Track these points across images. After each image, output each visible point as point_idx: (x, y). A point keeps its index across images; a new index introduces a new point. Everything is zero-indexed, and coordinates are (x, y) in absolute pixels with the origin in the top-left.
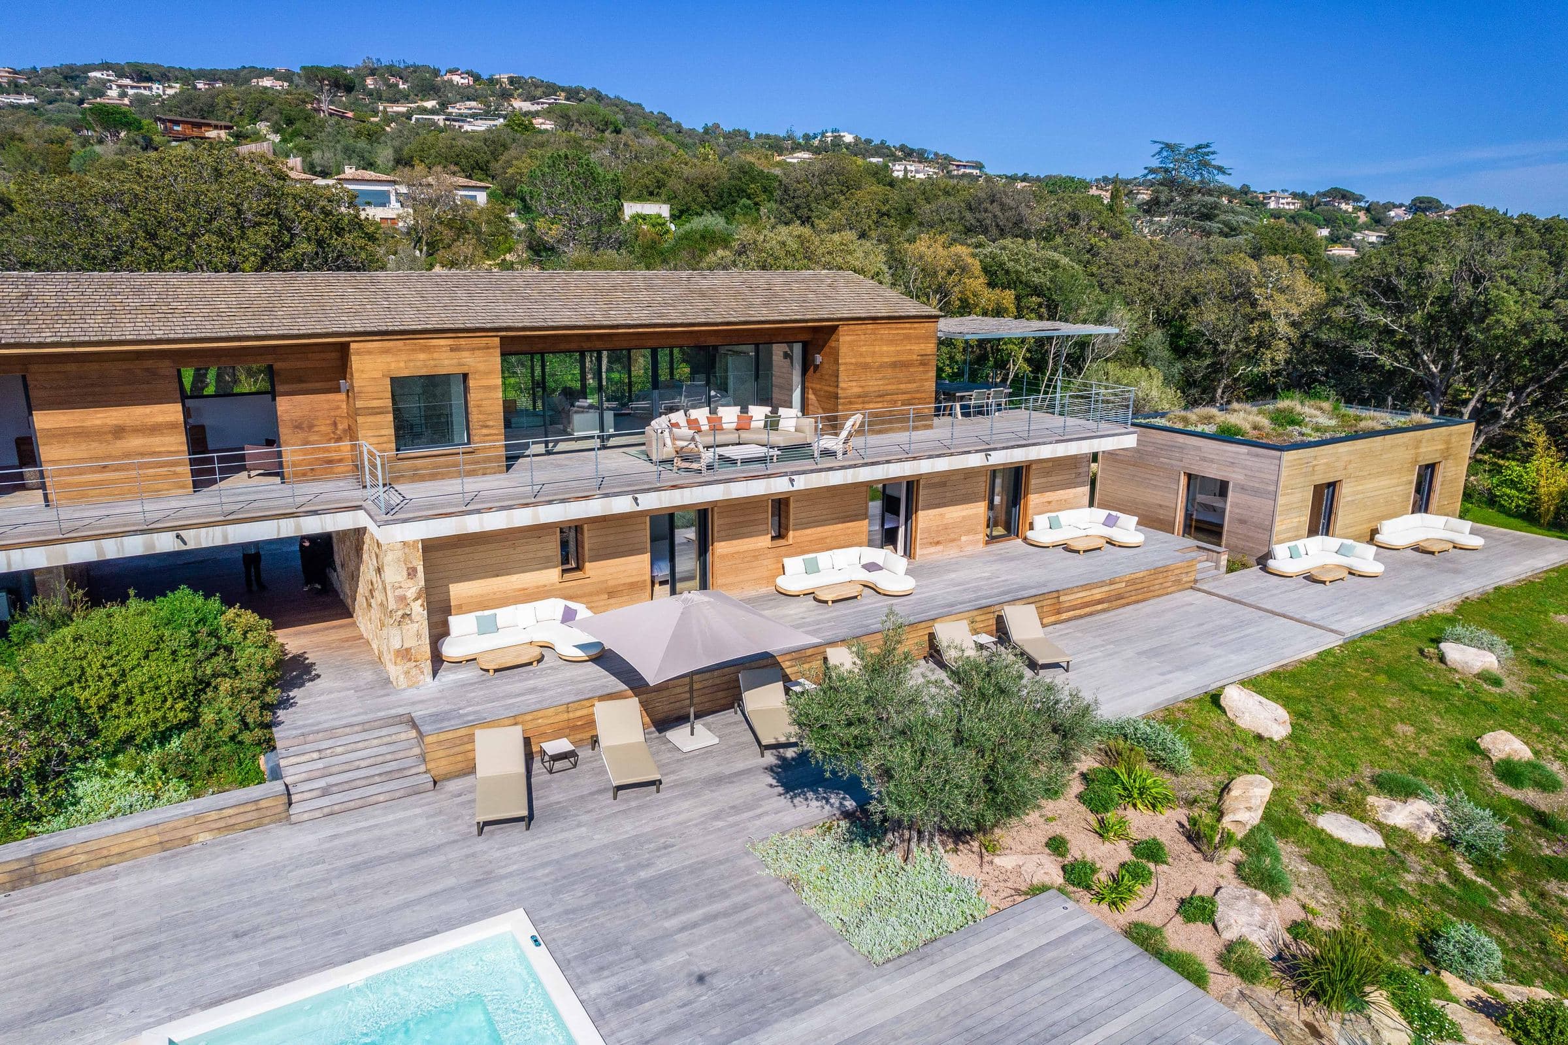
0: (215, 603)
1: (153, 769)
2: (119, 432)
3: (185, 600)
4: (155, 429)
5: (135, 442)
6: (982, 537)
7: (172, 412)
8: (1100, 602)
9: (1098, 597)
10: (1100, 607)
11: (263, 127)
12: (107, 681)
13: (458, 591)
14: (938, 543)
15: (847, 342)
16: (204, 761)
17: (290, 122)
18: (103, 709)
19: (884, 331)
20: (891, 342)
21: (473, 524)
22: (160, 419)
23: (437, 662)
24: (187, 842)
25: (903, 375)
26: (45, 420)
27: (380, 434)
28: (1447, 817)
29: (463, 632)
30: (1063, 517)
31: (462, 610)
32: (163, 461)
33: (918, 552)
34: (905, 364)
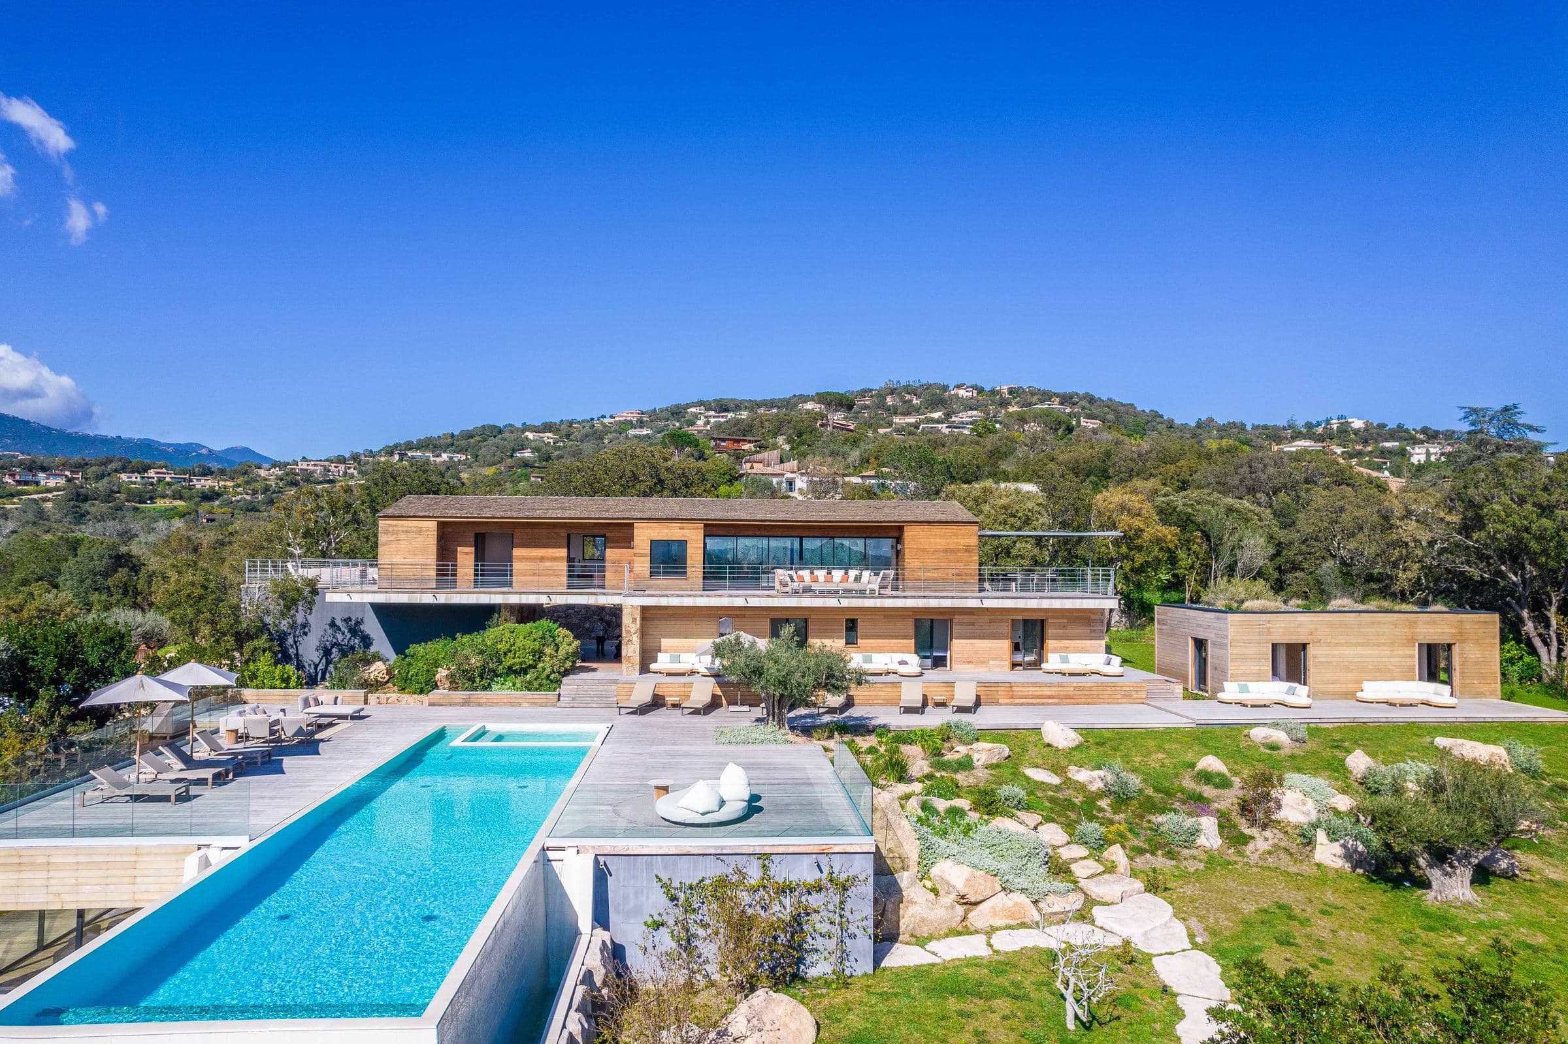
0: (556, 626)
1: (518, 685)
2: (542, 559)
3: (545, 623)
4: (555, 559)
5: (548, 564)
6: (1008, 664)
7: (563, 552)
8: (1050, 697)
9: (1049, 693)
10: (1050, 701)
11: (781, 440)
12: (509, 643)
13: (665, 642)
14: (970, 662)
16: (536, 684)
17: (800, 435)
18: (505, 654)
19: (937, 530)
20: (941, 537)
22: (558, 555)
23: (644, 669)
24: (519, 704)
25: (952, 557)
26: (517, 552)
27: (643, 566)
28: (1110, 778)
29: (663, 662)
30: (1072, 657)
31: (666, 652)
32: (554, 572)
33: (955, 666)
34: (954, 551)
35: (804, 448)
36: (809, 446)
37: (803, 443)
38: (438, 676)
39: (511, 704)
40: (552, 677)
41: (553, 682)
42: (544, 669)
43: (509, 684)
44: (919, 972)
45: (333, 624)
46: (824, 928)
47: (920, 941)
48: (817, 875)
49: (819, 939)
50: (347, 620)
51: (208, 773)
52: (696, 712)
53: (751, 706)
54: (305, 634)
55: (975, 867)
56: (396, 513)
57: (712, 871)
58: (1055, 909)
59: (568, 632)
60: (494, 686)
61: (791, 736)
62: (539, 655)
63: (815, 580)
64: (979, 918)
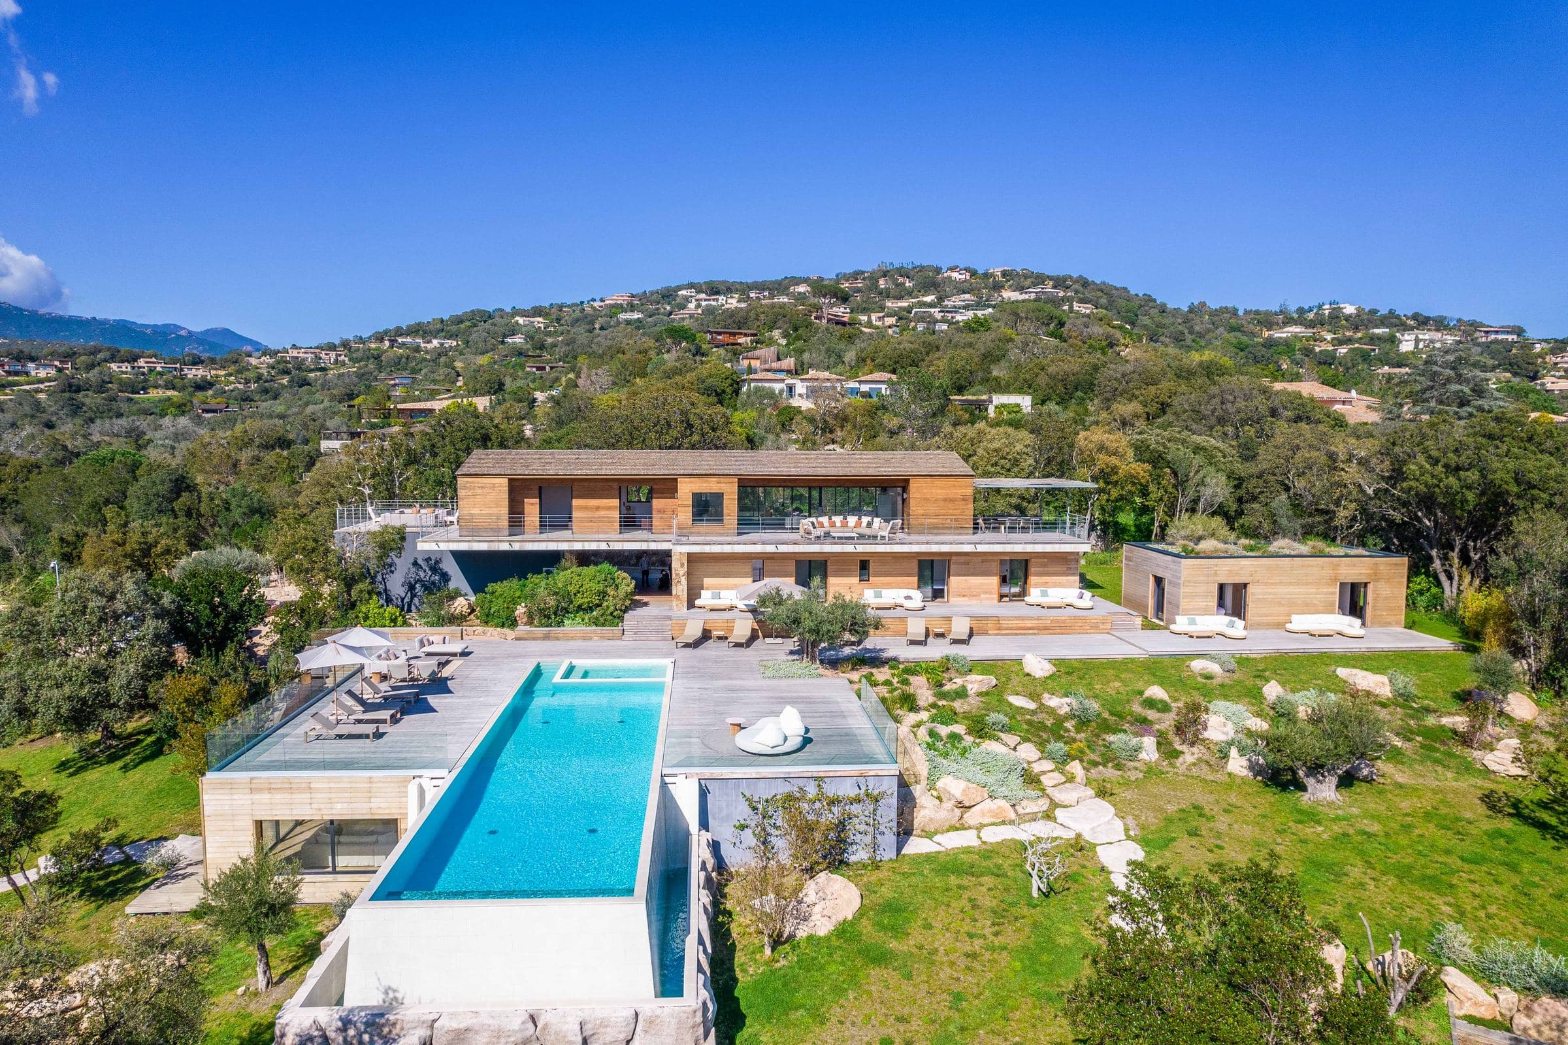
0: (615, 569)
1: (586, 620)
2: (598, 508)
3: (606, 566)
4: (609, 508)
5: (603, 513)
6: (996, 596)
7: (615, 502)
8: (1030, 629)
9: (1030, 625)
10: (1031, 632)
11: (776, 334)
12: (578, 585)
13: (707, 581)
14: (964, 596)
15: (914, 485)
16: (602, 620)
17: (796, 329)
18: (575, 595)
19: (938, 482)
20: (942, 488)
21: (707, 549)
22: (611, 504)
23: (691, 605)
24: (591, 638)
25: (951, 505)
26: (576, 502)
27: (685, 515)
28: (1075, 705)
29: (706, 598)
30: (1051, 591)
31: (707, 589)
32: (610, 520)
33: (951, 599)
34: (952, 500)
35: (800, 344)
36: (805, 341)
37: (798, 338)
38: (517, 613)
39: (584, 638)
40: (615, 614)
41: (616, 617)
42: (608, 607)
43: (578, 620)
44: (929, 858)
45: (415, 564)
46: (863, 827)
47: (929, 835)
48: (857, 791)
49: (858, 835)
50: (428, 560)
51: (385, 714)
52: (738, 645)
53: (783, 637)
54: (392, 572)
55: (969, 781)
56: (472, 471)
57: (782, 789)
58: (1028, 811)
59: (626, 575)
60: (566, 622)
61: (821, 670)
62: (603, 595)
63: (833, 525)
64: (971, 818)
